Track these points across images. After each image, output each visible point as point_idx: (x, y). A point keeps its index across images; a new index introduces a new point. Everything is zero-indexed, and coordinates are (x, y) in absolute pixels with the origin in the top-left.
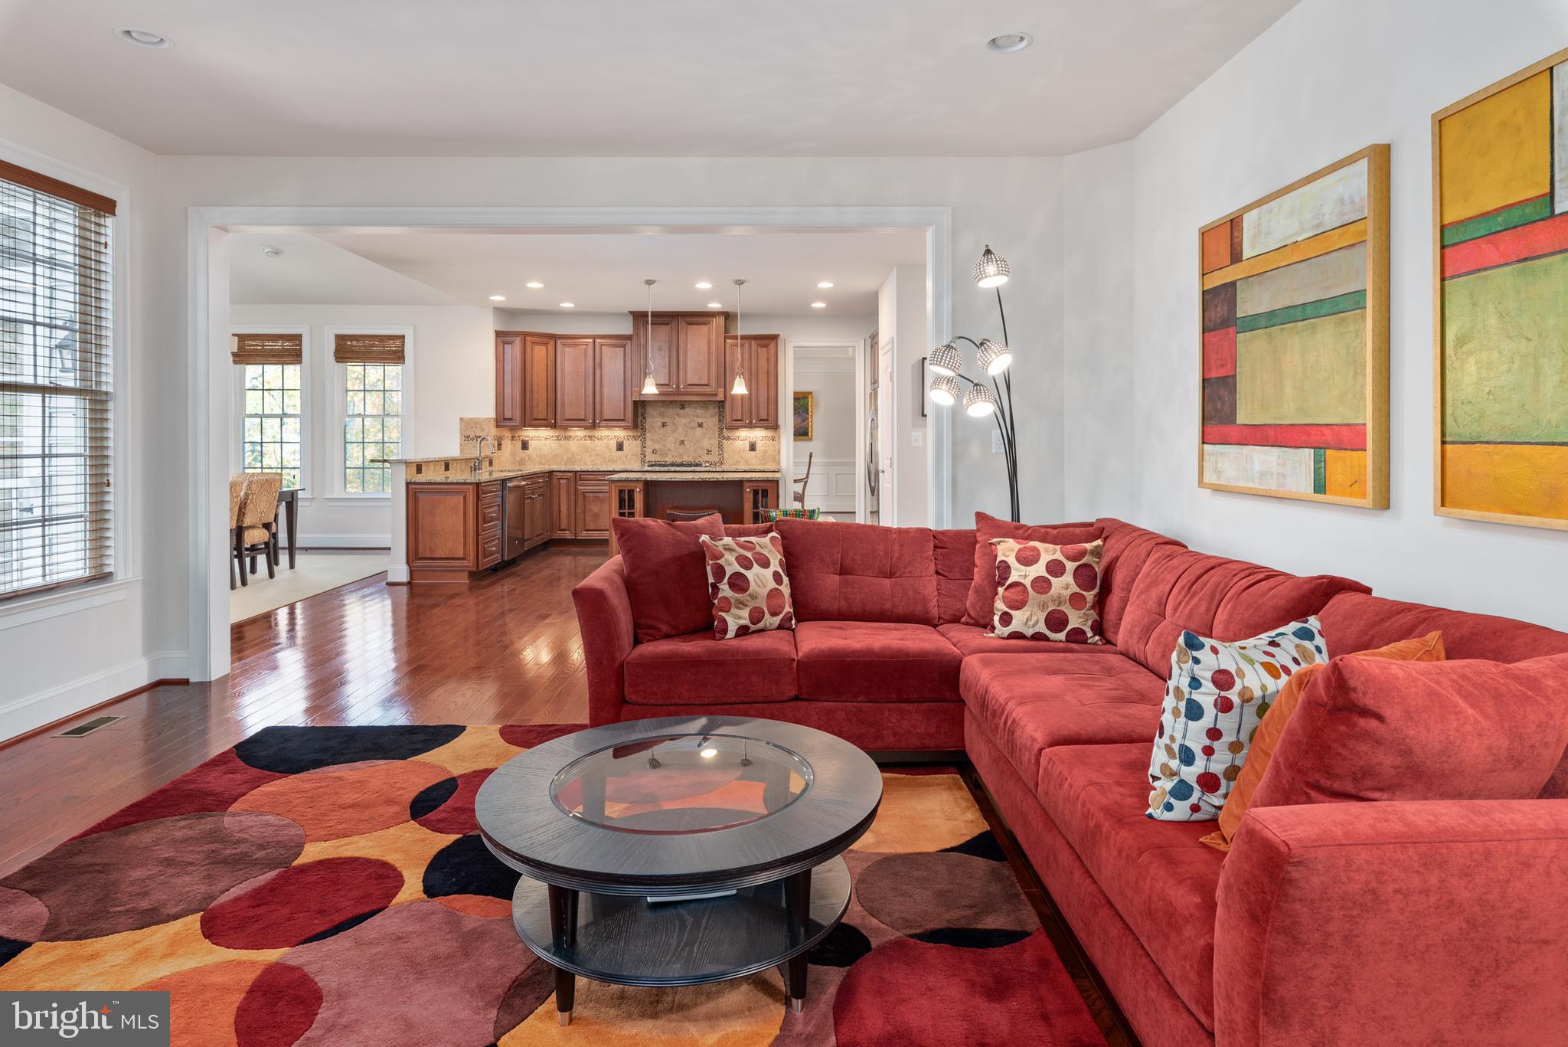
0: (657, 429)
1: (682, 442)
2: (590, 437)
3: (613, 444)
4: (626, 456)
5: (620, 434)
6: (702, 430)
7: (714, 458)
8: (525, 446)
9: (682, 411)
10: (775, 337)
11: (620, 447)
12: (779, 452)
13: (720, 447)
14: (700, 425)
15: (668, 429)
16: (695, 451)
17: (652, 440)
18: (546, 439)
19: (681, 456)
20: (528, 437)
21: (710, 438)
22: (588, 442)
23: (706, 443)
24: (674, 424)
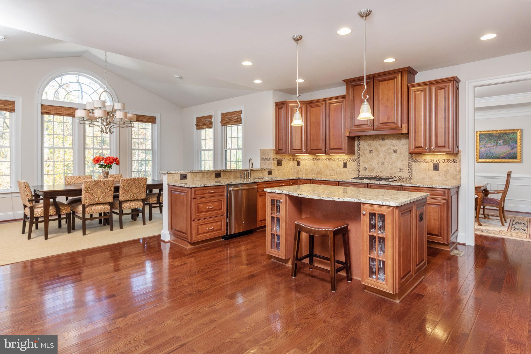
0: (367, 155)
1: (383, 163)
2: (329, 159)
3: (341, 164)
4: (348, 171)
5: (345, 157)
6: (398, 155)
7: (405, 174)
8: (299, 164)
9: (383, 142)
10: (454, 80)
11: (345, 165)
12: (460, 172)
13: (410, 166)
14: (395, 152)
15: (374, 154)
16: (391, 169)
17: (363, 161)
18: (308, 160)
19: (382, 172)
20: (300, 159)
21: (403, 161)
22: (328, 162)
23: (399, 164)
24: (378, 151)
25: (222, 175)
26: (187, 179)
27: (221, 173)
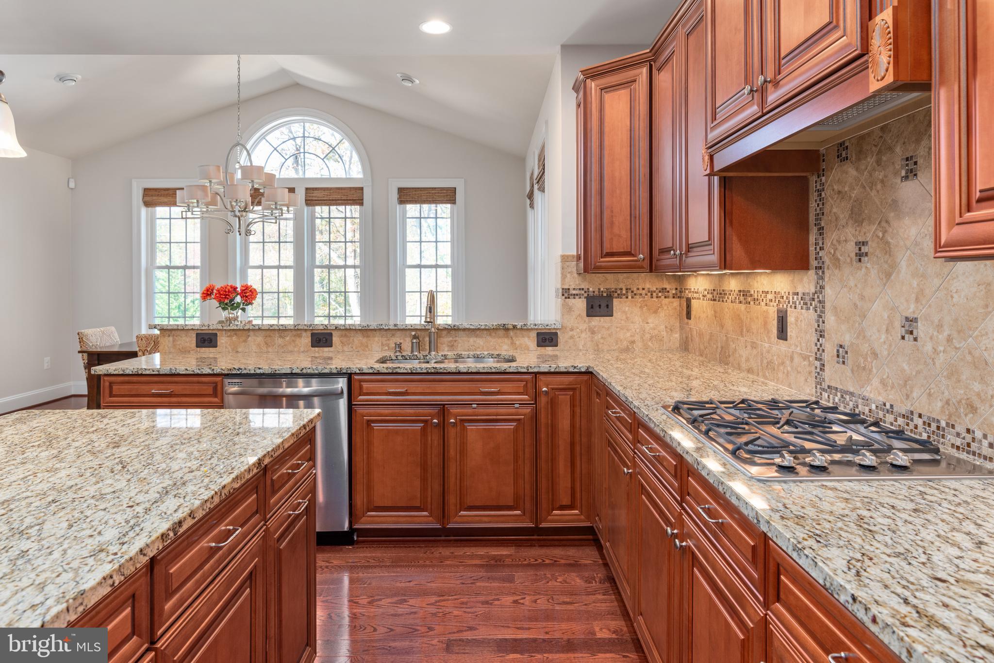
3: (770, 316)
4: (792, 360)
5: (782, 285)
11: (782, 327)
15: (873, 267)
17: (837, 310)
19: (907, 380)
24: (888, 250)
25: (335, 339)
26: (215, 346)
27: (331, 335)
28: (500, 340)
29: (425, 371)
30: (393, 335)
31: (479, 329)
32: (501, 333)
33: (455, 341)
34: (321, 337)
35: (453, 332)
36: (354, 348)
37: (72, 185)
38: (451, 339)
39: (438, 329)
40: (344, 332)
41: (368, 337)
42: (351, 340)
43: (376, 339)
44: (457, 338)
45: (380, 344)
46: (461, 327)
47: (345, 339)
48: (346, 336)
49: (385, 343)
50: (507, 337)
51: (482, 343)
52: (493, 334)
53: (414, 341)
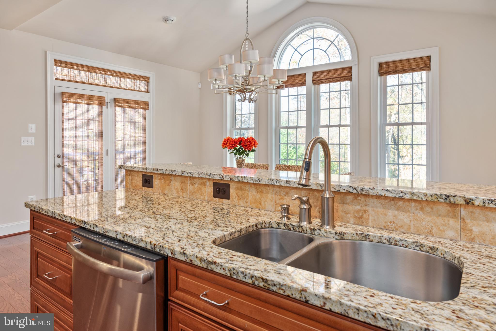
25: (233, 191)
26: (152, 186)
27: (228, 186)
28: (440, 221)
29: (250, 281)
30: (287, 193)
31: (401, 199)
32: (443, 209)
33: (365, 211)
34: (221, 188)
35: (362, 199)
36: (249, 203)
37: (200, 86)
38: (359, 207)
39: (338, 193)
40: (239, 185)
41: (261, 192)
42: (246, 195)
43: (270, 196)
44: (368, 208)
45: (274, 202)
46: (371, 192)
47: (240, 193)
48: (241, 189)
49: (278, 201)
50: (455, 216)
51: (407, 221)
52: (428, 209)
53: (302, 206)
